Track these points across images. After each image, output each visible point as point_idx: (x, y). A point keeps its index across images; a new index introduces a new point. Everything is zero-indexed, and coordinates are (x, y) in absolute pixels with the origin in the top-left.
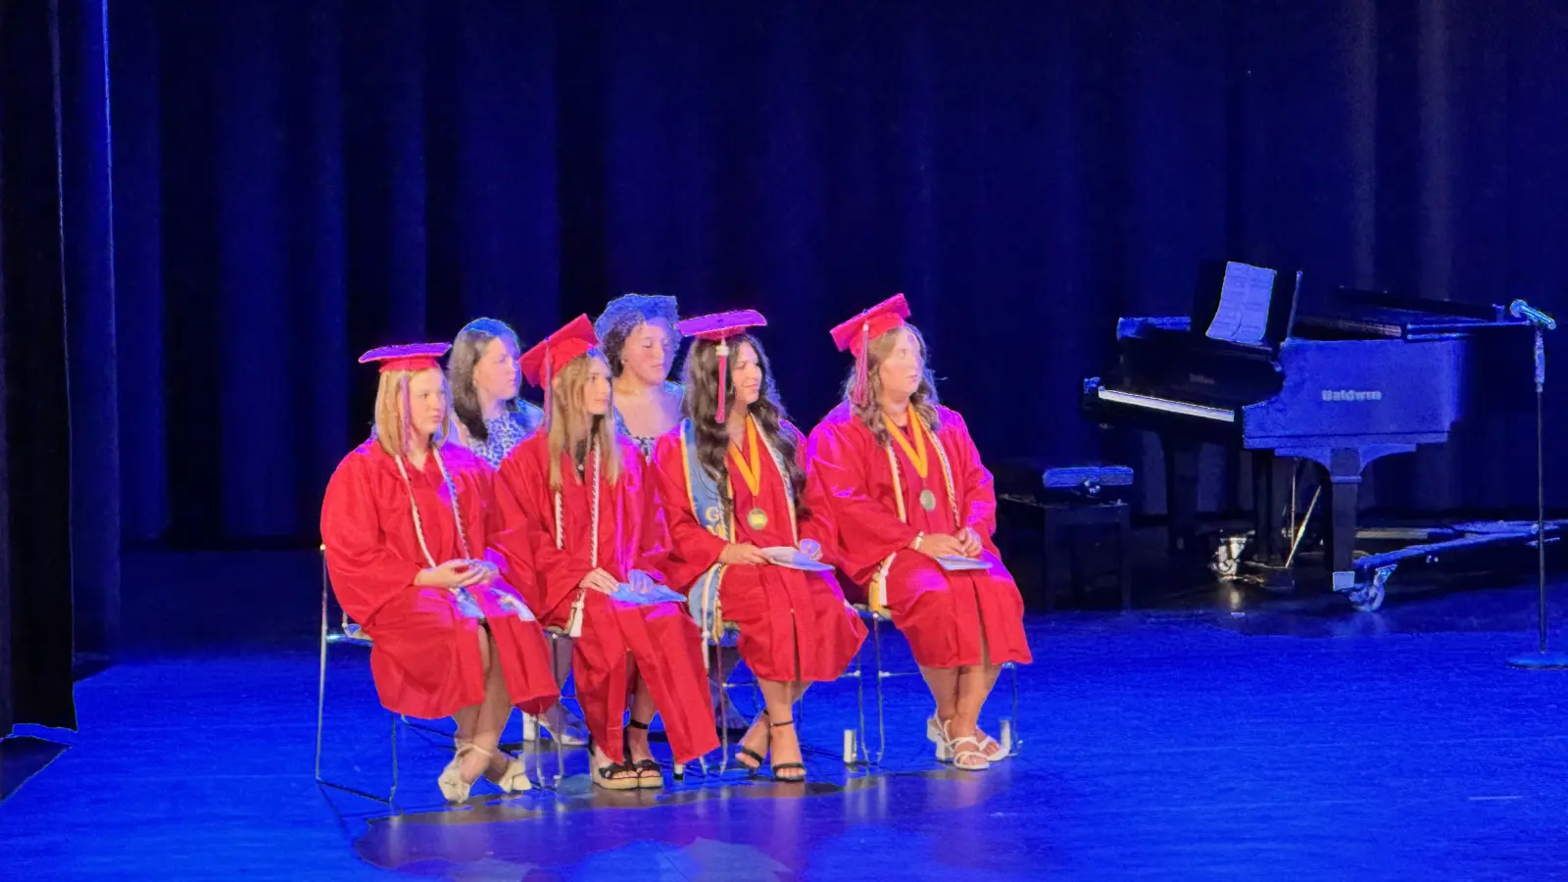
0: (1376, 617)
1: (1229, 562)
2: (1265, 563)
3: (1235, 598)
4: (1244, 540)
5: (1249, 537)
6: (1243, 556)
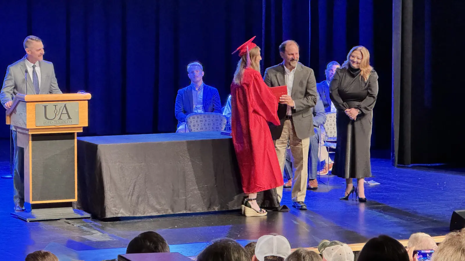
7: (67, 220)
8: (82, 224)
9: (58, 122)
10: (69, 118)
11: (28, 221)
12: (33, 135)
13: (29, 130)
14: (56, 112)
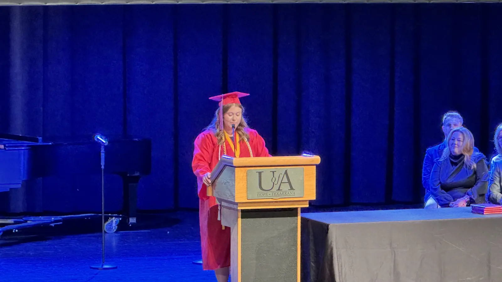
9: (277, 194)
10: (292, 188)
12: (243, 211)
13: (238, 204)
14: (273, 181)
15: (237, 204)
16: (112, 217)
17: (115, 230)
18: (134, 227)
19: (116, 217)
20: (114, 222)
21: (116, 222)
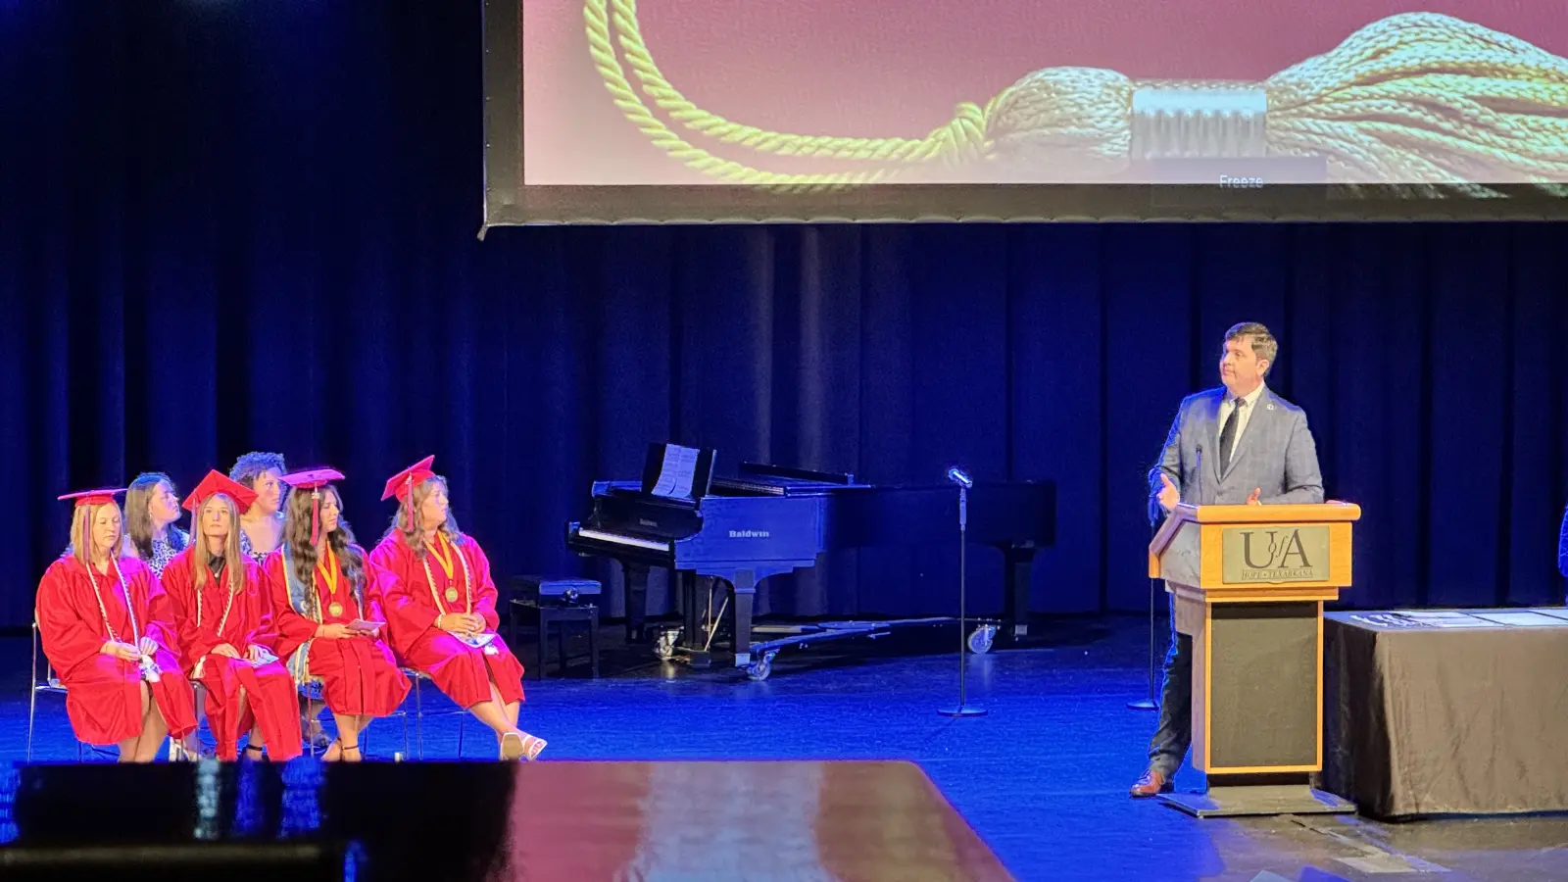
0: (764, 684)
1: (667, 648)
2: (691, 648)
3: (671, 671)
4: (677, 633)
5: (680, 631)
6: (677, 643)
7: (1297, 818)
8: (1335, 828)
9: (1278, 573)
10: (1306, 564)
11: (1201, 817)
12: (1215, 606)
13: (1207, 593)
14: (1272, 551)
15: (1204, 592)
16: (982, 624)
17: (989, 647)
18: (1024, 642)
19: (989, 624)
20: (987, 632)
21: (990, 632)
